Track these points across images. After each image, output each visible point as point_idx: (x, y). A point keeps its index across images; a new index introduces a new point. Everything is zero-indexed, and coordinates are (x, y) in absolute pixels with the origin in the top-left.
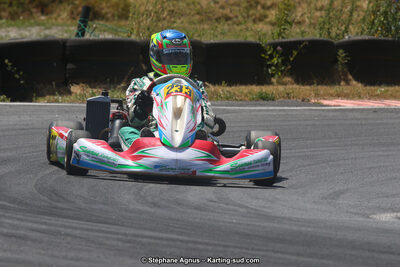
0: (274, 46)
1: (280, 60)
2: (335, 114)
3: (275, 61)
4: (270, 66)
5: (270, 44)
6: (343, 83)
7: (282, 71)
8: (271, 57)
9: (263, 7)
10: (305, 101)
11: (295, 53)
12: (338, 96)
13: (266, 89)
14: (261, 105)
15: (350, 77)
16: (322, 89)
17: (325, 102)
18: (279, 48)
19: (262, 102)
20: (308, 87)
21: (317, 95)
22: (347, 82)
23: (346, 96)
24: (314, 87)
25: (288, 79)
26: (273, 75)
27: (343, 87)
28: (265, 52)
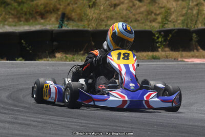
0: (160, 32)
1: (163, 39)
2: (191, 66)
3: (160, 40)
4: (158, 42)
5: (157, 31)
6: (195, 51)
7: (164, 45)
8: (158, 38)
9: (155, 14)
10: (175, 59)
11: (170, 36)
12: (193, 57)
13: (155, 54)
14: (153, 62)
15: (199, 48)
16: (184, 54)
17: (186, 60)
18: (162, 33)
19: (153, 60)
20: (177, 53)
21: (182, 57)
22: (198, 50)
23: (197, 57)
24: (180, 53)
25: (167, 49)
26: (159, 47)
27: (195, 53)
28: (154, 35)
